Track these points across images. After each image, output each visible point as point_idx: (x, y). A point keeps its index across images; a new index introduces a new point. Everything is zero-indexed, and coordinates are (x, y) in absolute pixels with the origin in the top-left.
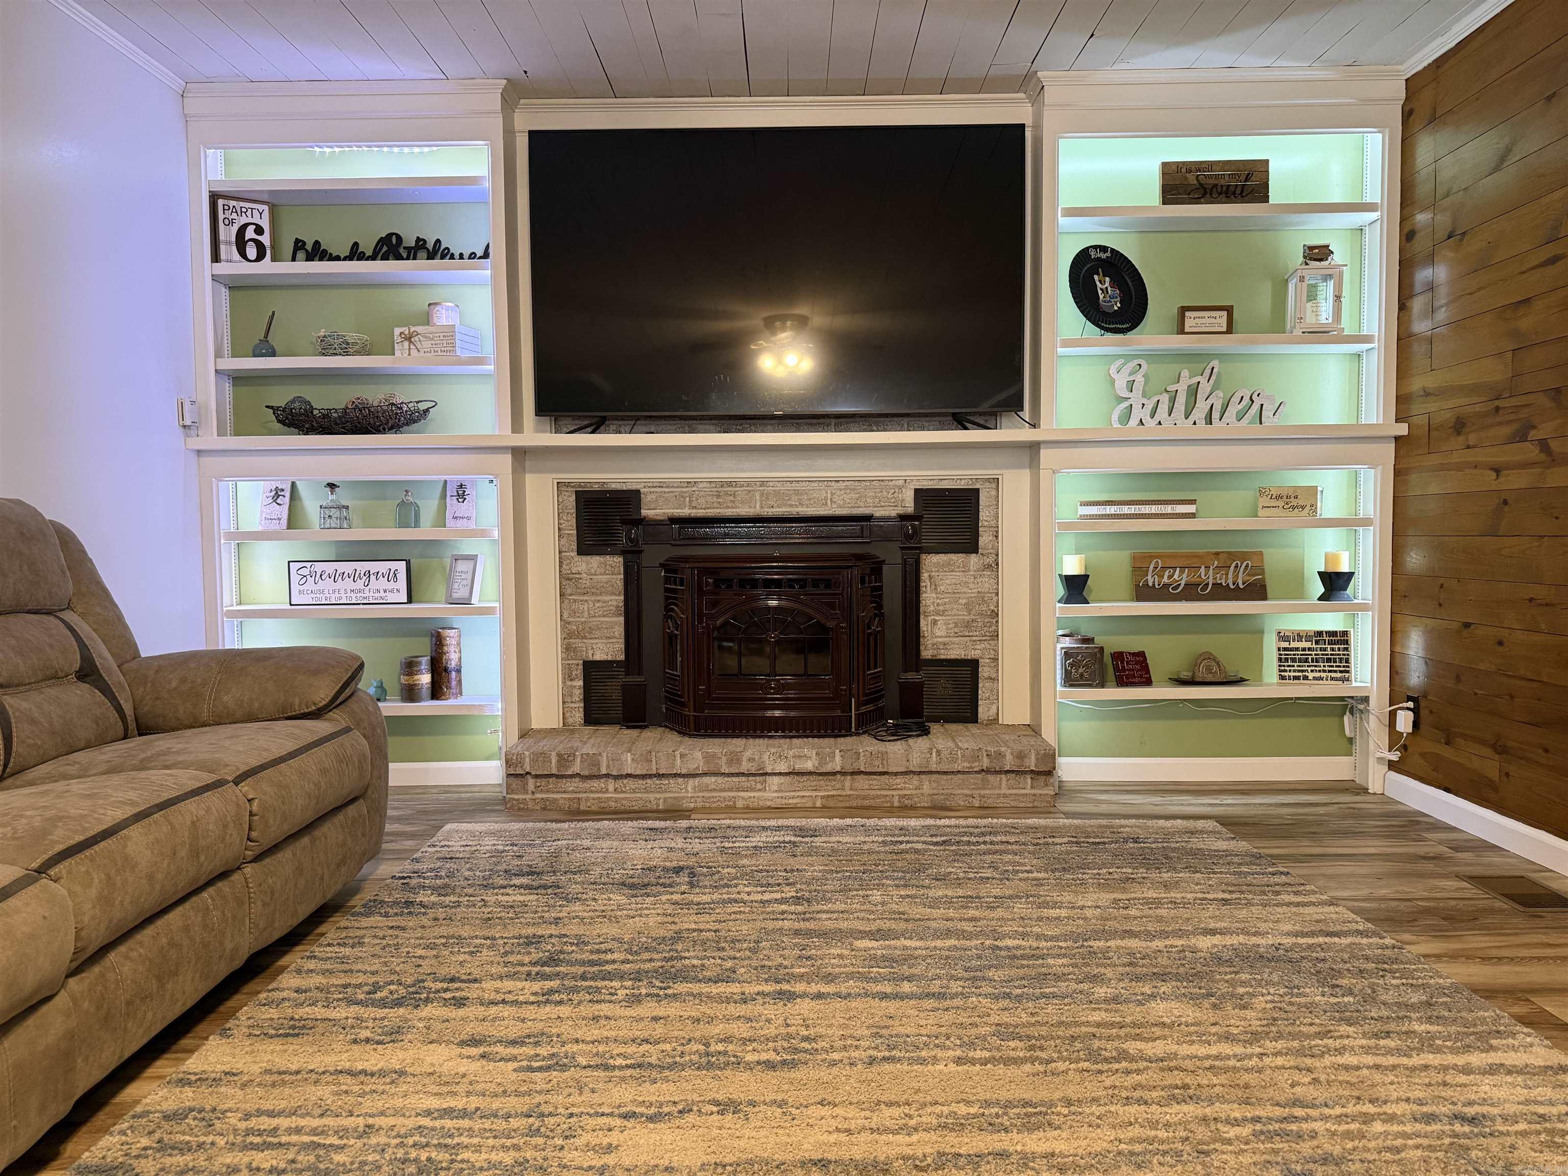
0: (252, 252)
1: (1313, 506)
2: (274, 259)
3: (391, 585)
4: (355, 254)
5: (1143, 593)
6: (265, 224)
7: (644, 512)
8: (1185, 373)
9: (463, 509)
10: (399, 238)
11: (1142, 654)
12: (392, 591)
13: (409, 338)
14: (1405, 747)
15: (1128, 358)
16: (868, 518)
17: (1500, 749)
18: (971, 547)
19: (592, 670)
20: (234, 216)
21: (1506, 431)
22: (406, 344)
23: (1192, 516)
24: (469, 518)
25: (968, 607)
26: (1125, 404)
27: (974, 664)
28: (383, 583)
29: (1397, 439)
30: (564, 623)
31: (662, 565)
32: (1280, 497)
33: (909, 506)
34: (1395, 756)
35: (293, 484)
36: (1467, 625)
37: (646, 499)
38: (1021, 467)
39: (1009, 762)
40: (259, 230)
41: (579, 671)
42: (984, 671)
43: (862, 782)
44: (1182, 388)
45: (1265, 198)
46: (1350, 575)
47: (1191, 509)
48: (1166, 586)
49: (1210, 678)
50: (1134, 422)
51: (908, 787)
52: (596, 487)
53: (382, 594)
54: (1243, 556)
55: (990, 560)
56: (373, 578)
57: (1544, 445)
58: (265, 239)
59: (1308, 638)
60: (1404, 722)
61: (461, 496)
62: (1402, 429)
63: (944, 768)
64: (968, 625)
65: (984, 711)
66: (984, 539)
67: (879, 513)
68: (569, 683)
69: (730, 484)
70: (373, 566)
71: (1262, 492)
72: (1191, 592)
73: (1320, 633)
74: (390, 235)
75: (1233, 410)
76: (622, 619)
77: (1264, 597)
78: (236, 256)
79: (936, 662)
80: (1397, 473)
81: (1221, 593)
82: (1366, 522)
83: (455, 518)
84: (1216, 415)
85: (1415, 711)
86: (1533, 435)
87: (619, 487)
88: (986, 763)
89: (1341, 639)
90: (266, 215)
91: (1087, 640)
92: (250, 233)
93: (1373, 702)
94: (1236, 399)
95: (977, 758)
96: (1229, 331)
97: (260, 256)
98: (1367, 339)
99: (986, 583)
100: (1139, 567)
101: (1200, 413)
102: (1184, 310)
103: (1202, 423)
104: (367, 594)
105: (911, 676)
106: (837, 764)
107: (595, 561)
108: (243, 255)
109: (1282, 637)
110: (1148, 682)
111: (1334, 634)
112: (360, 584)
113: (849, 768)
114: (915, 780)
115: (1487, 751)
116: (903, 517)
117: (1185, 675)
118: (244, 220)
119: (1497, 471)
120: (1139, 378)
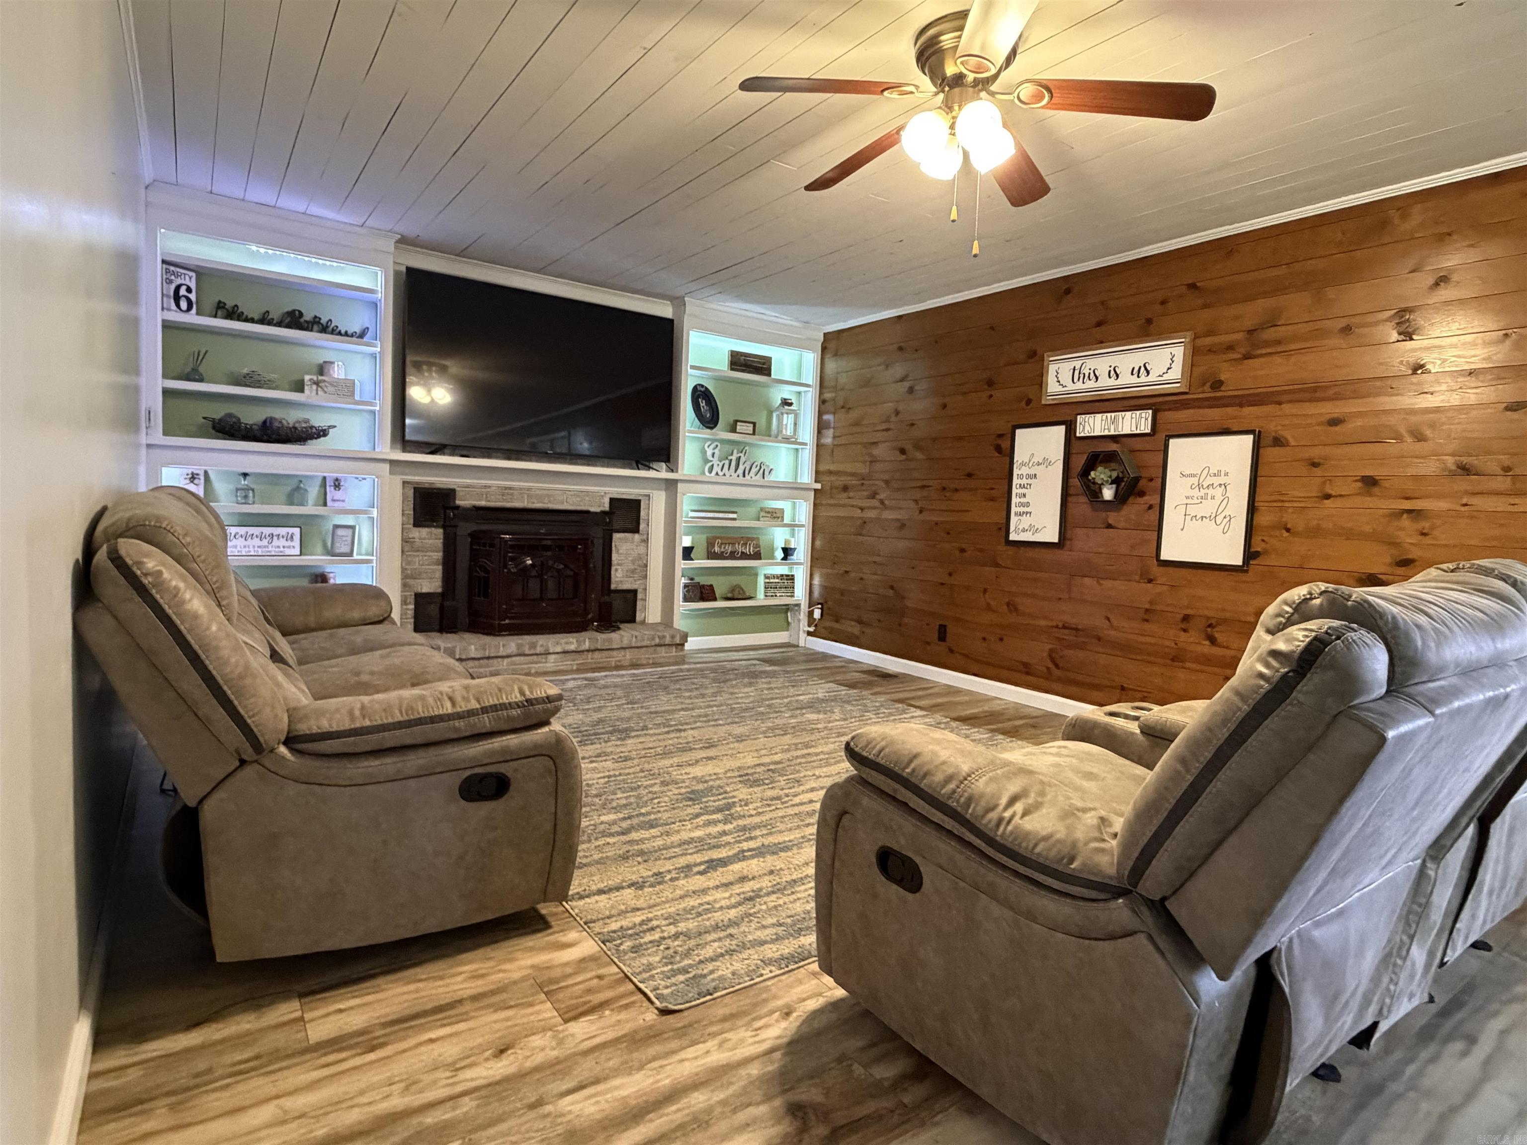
0: (184, 305)
1: (783, 517)
2: (198, 314)
3: (289, 543)
4: (264, 320)
5: (711, 556)
6: (193, 286)
7: (458, 502)
8: (735, 451)
9: (338, 495)
10: (301, 314)
11: (711, 586)
12: (289, 547)
13: (317, 383)
14: (816, 626)
15: (713, 441)
16: (588, 512)
17: (860, 622)
18: (636, 530)
19: (421, 599)
20: (173, 277)
21: (865, 493)
22: (314, 387)
23: (734, 519)
24: (343, 501)
25: (633, 562)
26: (710, 464)
27: (634, 592)
28: (282, 542)
29: (816, 490)
30: (403, 570)
31: (469, 534)
32: (769, 512)
33: (606, 507)
34: (812, 629)
35: (206, 472)
36: (847, 572)
37: (459, 494)
38: (661, 490)
39: (668, 640)
40: (189, 290)
41: (412, 599)
42: (640, 596)
43: (597, 655)
44: (734, 458)
45: (769, 375)
46: (795, 549)
47: (734, 516)
48: (723, 552)
49: (740, 597)
50: (714, 473)
51: (618, 656)
52: (427, 486)
53: (282, 549)
54: (752, 539)
55: (645, 537)
56: (275, 538)
57: (882, 502)
58: (193, 297)
59: (778, 578)
60: (817, 614)
61: (337, 485)
62: (818, 486)
63: (639, 645)
64: (633, 571)
65: (639, 617)
66: (642, 526)
67: (592, 509)
68: (405, 607)
69: (510, 488)
70: (276, 531)
71: (762, 509)
72: (732, 556)
73: (782, 575)
74: (294, 311)
75: (754, 470)
76: (440, 567)
77: (760, 559)
78: (173, 306)
79: (617, 591)
80: (815, 505)
81: (745, 556)
82: (803, 526)
83: (333, 500)
84: (747, 472)
85: (822, 609)
86: (877, 496)
87: (441, 486)
88: (657, 641)
89: (791, 578)
90: (194, 279)
91: (692, 579)
92: (183, 291)
93: (802, 607)
94: (754, 466)
95: (653, 639)
96: (754, 434)
97: (190, 307)
98: (805, 444)
99: (642, 550)
100: (710, 543)
101: (740, 471)
102: (736, 422)
103: (741, 475)
104: (270, 549)
105: (606, 598)
106: (587, 645)
107: (424, 531)
108: (178, 306)
109: (766, 577)
110: (715, 599)
111: (787, 576)
112: (265, 542)
113: (592, 648)
114: (623, 652)
115: (853, 623)
116: (604, 513)
117: (730, 595)
118: (179, 281)
119: (862, 509)
120: (717, 451)
